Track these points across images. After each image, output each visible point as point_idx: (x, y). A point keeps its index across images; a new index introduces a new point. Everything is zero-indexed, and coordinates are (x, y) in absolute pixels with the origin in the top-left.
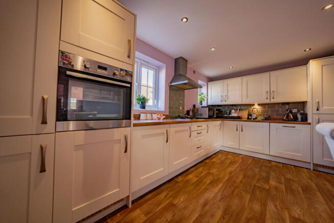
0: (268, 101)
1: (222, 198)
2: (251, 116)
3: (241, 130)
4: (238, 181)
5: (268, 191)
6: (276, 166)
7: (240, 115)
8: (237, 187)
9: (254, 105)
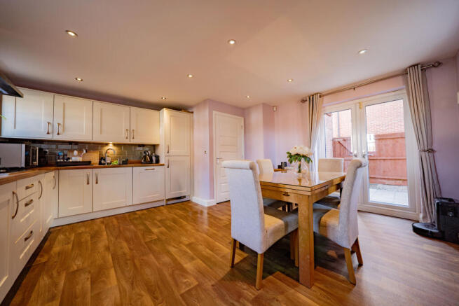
0: (127, 142)
1: (132, 284)
2: (104, 160)
3: (95, 182)
4: (126, 250)
5: (159, 239)
6: (143, 214)
7: (87, 159)
8: (133, 258)
9: (107, 144)
